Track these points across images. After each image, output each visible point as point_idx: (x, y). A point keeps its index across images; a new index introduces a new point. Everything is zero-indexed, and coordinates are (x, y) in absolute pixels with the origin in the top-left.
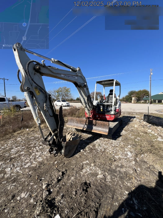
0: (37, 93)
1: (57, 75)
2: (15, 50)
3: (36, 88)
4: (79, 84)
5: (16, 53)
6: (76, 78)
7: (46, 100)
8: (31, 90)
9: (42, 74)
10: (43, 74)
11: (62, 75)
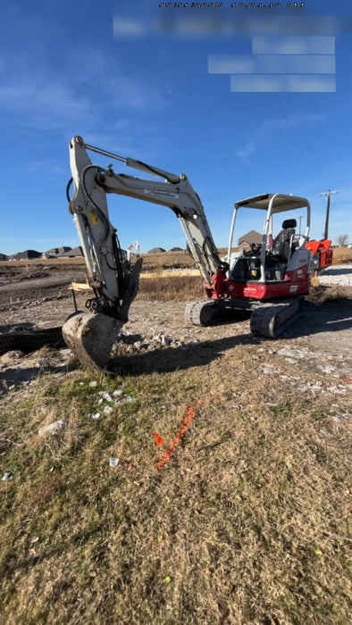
0: (93, 220)
1: (136, 191)
2: (72, 147)
3: (93, 211)
4: (183, 210)
5: (72, 152)
6: (177, 196)
7: (107, 235)
8: (84, 212)
9: (108, 189)
10: (110, 188)
11: (146, 192)
